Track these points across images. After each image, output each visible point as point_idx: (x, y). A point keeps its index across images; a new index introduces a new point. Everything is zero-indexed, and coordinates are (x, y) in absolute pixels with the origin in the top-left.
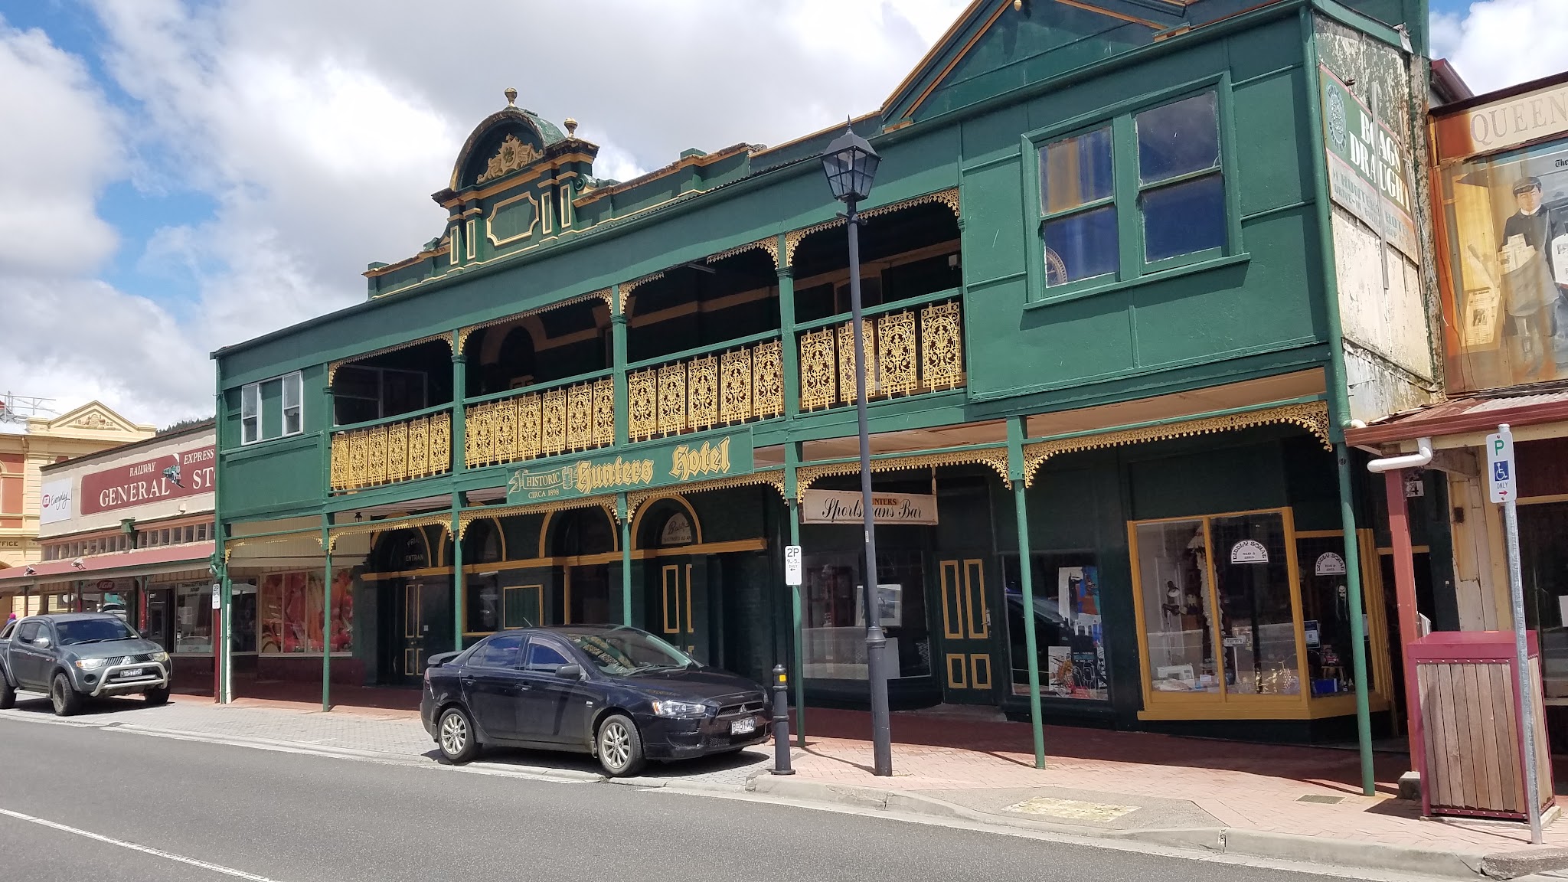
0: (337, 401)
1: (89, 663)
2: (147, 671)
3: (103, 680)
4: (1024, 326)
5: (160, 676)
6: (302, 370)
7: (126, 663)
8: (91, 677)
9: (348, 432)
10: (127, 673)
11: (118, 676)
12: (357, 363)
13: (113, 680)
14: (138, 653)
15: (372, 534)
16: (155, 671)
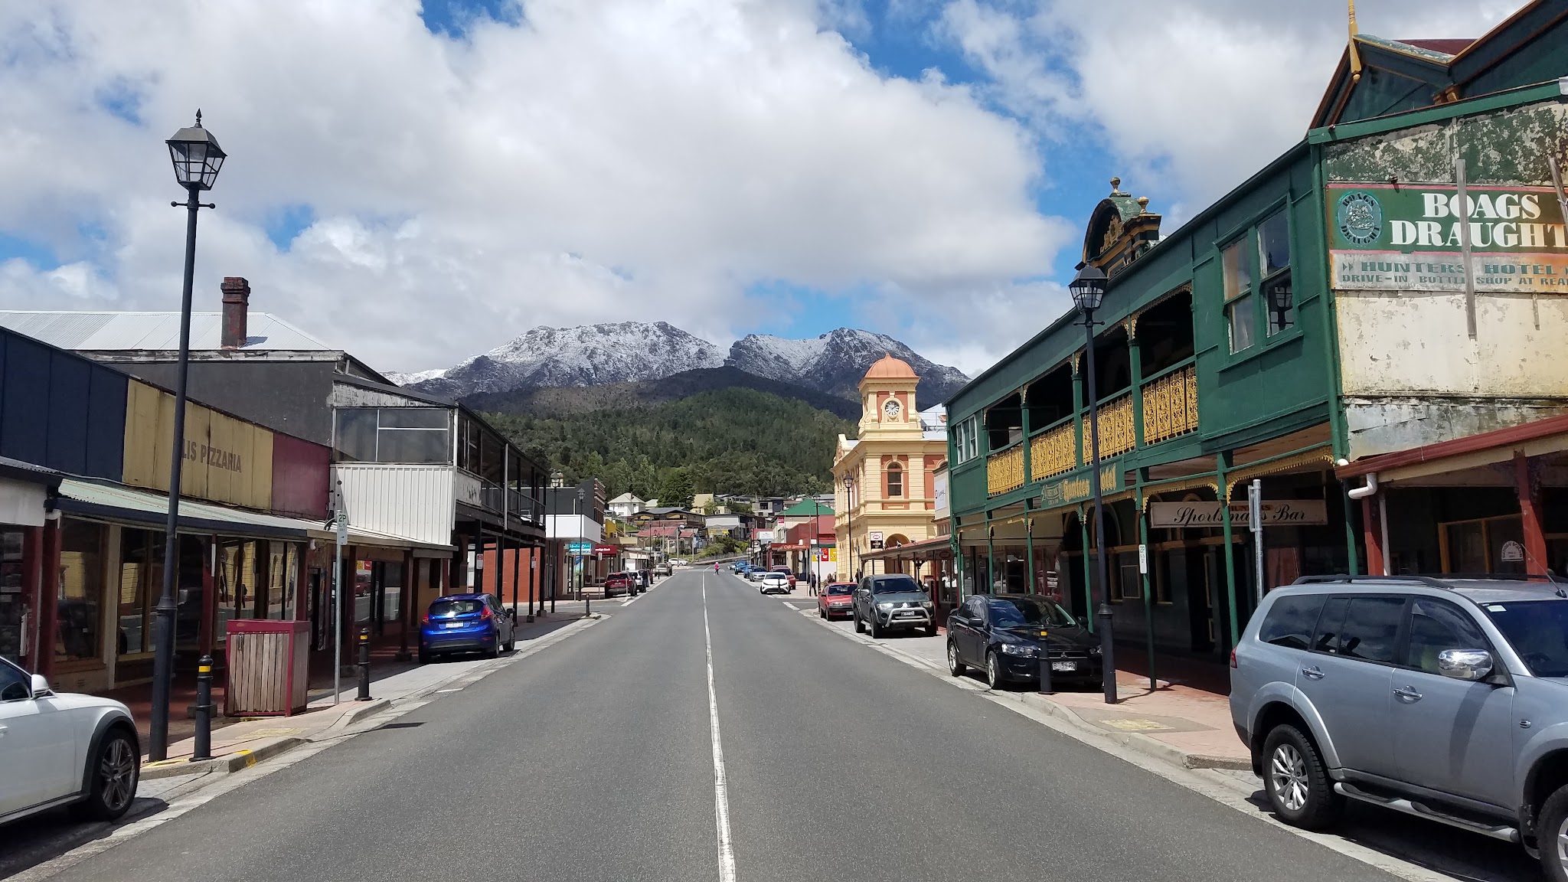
0: (991, 434)
1: (887, 606)
2: (917, 613)
3: (890, 617)
4: (1221, 384)
5: (925, 617)
6: (975, 413)
7: (905, 606)
8: (885, 615)
9: (998, 454)
10: (905, 614)
11: (900, 615)
12: (1000, 405)
13: (897, 618)
14: (913, 601)
15: (1064, 515)
16: (921, 613)
